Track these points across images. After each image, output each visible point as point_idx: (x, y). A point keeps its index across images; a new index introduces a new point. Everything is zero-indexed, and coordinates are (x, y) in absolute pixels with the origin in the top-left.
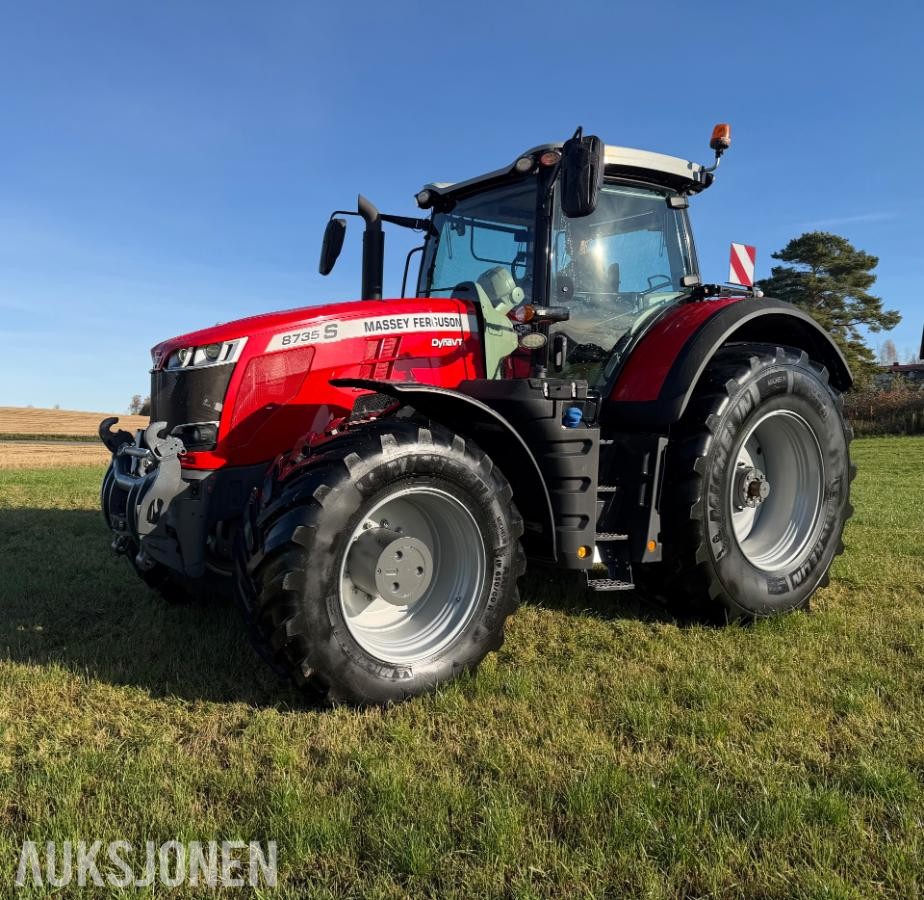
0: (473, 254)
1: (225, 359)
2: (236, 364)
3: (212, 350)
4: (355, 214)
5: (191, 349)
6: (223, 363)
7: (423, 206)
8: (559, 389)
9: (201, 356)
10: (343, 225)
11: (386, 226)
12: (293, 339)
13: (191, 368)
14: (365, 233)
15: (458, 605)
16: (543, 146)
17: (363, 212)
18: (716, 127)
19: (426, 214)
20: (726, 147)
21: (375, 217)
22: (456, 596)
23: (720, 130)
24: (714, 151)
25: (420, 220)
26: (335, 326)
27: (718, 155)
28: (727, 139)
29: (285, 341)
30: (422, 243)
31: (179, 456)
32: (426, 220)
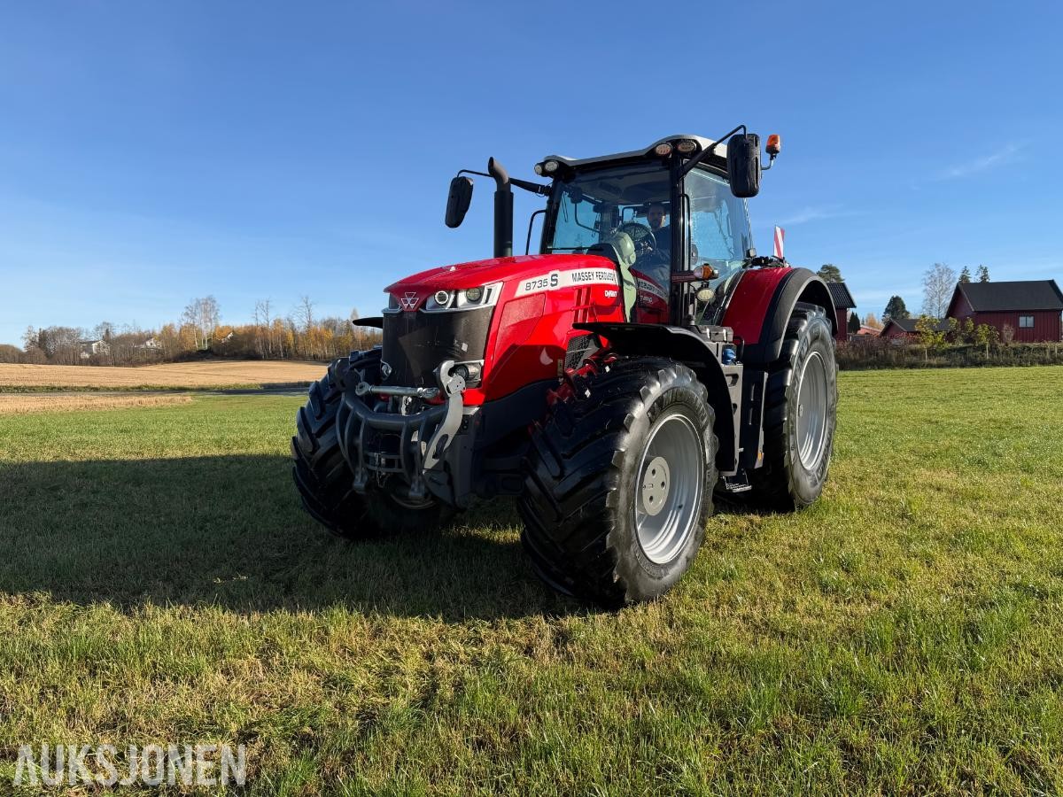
0: (577, 221)
1: (486, 302)
2: (495, 307)
3: (474, 293)
4: (486, 175)
5: (453, 292)
6: (484, 306)
7: (545, 173)
8: (717, 334)
9: (462, 298)
10: (471, 183)
11: (514, 188)
12: (532, 285)
13: (453, 309)
14: (496, 193)
15: (681, 511)
16: (679, 136)
17: (493, 172)
18: (770, 137)
19: (548, 181)
20: (777, 152)
21: (507, 180)
22: (678, 505)
23: (774, 139)
24: (769, 155)
25: (542, 186)
26: (556, 275)
27: (772, 158)
28: (778, 146)
29: (528, 288)
30: (544, 206)
31: (462, 394)
32: (548, 187)
